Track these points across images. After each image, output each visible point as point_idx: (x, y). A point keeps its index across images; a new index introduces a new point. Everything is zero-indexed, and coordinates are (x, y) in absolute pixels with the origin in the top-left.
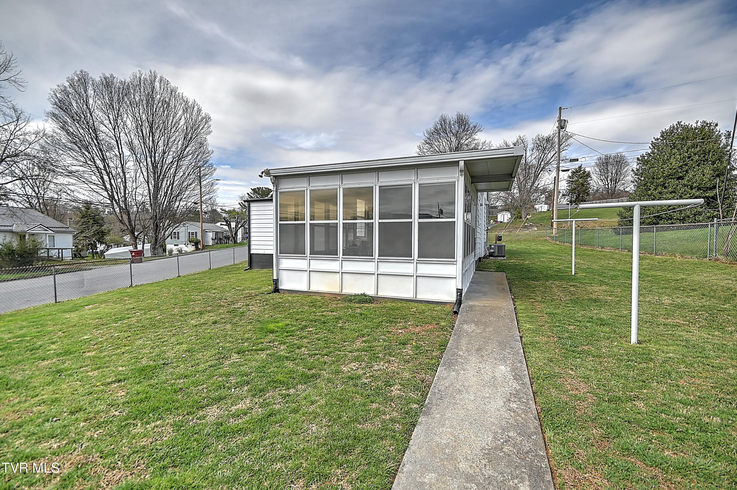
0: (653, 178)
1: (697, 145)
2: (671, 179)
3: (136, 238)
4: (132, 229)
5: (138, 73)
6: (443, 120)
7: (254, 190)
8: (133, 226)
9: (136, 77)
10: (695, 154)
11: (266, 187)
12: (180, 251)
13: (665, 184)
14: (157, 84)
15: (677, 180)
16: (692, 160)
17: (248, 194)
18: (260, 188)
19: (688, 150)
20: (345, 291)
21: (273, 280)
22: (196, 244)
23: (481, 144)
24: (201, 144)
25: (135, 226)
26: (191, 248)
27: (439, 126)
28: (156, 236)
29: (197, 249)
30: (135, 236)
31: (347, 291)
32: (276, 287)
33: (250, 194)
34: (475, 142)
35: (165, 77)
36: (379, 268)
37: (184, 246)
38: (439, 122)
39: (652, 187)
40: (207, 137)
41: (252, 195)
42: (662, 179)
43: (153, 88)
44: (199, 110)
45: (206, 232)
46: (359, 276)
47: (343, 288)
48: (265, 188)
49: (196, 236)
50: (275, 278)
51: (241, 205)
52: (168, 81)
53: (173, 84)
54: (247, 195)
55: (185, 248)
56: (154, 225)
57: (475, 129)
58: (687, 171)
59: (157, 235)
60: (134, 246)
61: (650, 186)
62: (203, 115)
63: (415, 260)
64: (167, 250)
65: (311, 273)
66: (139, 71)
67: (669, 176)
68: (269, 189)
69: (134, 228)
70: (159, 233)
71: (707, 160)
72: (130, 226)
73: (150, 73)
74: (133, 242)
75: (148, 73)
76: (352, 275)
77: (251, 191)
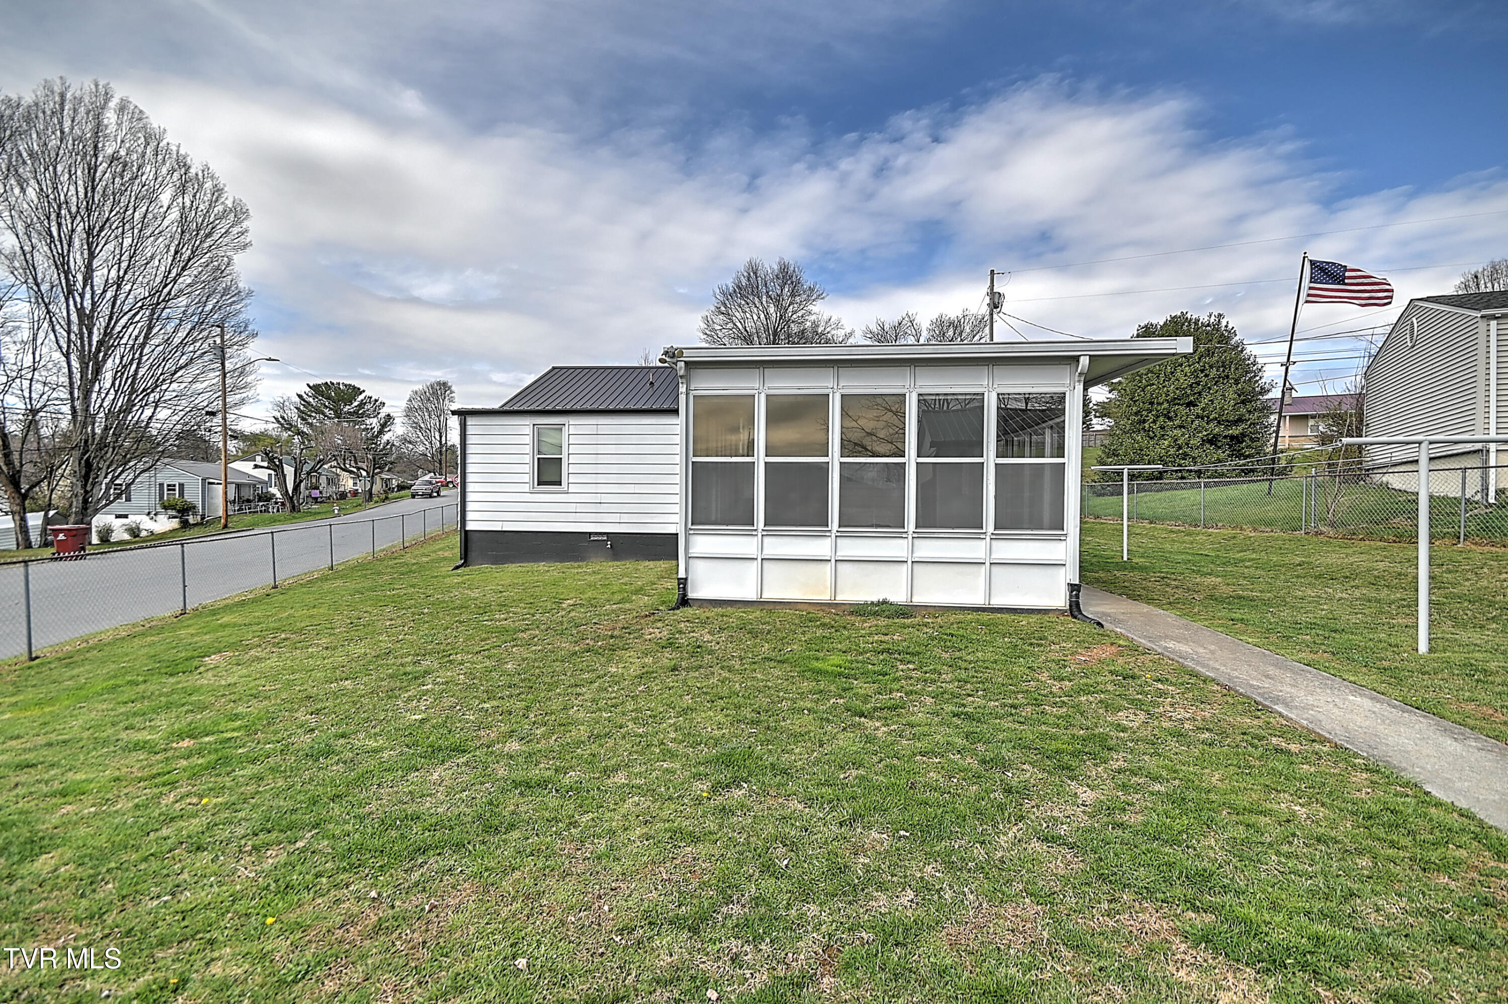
0: (1152, 403)
1: (1213, 353)
2: (1178, 404)
3: (24, 497)
4: (13, 475)
5: (58, 82)
6: (753, 270)
7: (315, 388)
8: (17, 464)
9: (53, 92)
10: (1211, 367)
11: (346, 382)
12: (134, 532)
13: (1169, 412)
14: (110, 117)
15: (1186, 407)
16: (1206, 376)
17: (300, 396)
18: (333, 384)
19: (1199, 359)
20: (841, 598)
21: (679, 579)
22: (183, 510)
23: (823, 324)
24: (219, 272)
25: (22, 465)
26: (164, 524)
27: (744, 282)
28: (86, 492)
29: (185, 525)
30: (20, 493)
31: (847, 595)
32: (685, 595)
33: (305, 396)
34: (812, 318)
35: (134, 102)
36: (915, 549)
37: (145, 518)
38: (745, 274)
39: (1151, 418)
40: (235, 257)
41: (311, 400)
42: (1166, 405)
43: (98, 128)
44: (218, 191)
45: (210, 483)
46: (871, 566)
47: (838, 591)
48: (346, 385)
49: (182, 494)
50: (682, 574)
51: (278, 422)
52: (141, 112)
53: (155, 121)
54: (298, 400)
55: (147, 524)
56: (80, 463)
57: (813, 295)
58: (1200, 393)
59: (88, 488)
60: (17, 518)
61: (1147, 416)
62: (229, 203)
63: (989, 534)
64: (94, 530)
65: (765, 563)
66: (61, 78)
67: (1174, 401)
68: (354, 387)
69: (19, 472)
70: (93, 484)
71: (1228, 377)
72: (6, 465)
73: (93, 87)
74: (16, 508)
75: (89, 86)
76: (857, 565)
77: (308, 389)
